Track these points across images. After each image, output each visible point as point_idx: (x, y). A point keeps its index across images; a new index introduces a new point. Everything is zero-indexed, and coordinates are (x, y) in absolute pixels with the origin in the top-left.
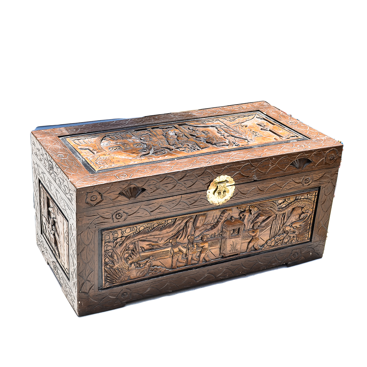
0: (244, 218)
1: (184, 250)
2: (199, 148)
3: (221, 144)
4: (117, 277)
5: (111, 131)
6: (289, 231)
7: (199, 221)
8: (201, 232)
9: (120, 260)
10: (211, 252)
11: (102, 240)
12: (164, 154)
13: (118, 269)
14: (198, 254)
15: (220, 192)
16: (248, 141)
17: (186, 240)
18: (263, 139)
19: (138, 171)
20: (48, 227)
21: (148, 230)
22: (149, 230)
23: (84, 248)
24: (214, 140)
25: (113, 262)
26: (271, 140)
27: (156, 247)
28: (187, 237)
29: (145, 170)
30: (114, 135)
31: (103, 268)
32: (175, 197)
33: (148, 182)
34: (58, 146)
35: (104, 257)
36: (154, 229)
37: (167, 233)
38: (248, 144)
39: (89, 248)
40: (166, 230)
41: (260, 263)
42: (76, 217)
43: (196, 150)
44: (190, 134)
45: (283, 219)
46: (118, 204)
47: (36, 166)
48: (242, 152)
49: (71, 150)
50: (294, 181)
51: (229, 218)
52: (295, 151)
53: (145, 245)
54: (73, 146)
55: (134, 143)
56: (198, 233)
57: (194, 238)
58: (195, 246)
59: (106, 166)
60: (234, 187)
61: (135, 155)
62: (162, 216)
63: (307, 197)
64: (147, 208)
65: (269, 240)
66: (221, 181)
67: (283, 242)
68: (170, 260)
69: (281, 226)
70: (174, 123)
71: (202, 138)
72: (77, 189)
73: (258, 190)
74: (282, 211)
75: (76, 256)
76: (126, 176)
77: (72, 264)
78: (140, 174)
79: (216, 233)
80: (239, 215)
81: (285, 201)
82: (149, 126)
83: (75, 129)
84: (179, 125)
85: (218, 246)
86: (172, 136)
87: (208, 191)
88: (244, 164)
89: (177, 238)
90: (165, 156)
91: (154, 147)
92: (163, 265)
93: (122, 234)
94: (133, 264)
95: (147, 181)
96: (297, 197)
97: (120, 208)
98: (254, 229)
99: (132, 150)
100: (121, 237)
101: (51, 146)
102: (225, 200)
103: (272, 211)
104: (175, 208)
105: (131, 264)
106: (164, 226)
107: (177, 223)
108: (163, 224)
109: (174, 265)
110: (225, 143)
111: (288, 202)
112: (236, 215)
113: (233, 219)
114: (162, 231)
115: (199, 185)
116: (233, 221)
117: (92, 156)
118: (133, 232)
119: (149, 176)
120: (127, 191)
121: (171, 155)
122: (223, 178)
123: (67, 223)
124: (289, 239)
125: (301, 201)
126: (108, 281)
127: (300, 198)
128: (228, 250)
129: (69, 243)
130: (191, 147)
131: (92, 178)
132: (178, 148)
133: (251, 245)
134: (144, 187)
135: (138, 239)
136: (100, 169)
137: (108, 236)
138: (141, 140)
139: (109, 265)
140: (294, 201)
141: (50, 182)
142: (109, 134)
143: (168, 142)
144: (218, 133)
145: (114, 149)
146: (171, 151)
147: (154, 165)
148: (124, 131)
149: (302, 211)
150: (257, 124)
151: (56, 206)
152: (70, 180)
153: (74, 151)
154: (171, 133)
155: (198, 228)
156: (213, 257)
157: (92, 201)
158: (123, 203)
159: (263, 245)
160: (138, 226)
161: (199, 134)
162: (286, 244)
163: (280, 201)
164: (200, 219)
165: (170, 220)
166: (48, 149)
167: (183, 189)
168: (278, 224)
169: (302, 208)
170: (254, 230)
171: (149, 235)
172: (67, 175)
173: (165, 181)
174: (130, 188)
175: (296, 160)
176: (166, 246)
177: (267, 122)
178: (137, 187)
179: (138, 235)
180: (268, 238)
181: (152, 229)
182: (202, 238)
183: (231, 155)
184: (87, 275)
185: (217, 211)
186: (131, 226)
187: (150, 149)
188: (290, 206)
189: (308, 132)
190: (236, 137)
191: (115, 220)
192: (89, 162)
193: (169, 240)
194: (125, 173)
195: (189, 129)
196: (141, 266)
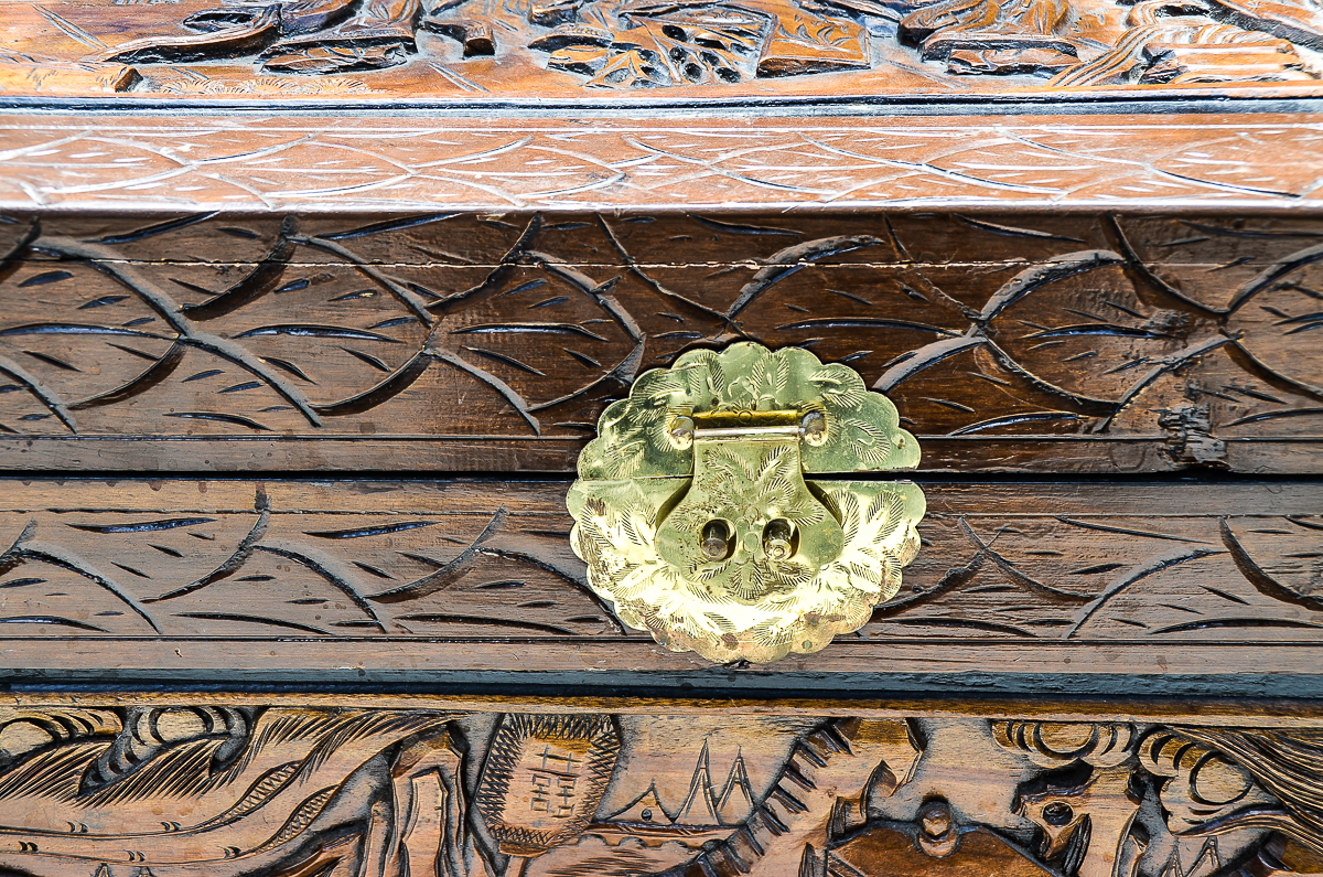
0: (1076, 848)
7: (520, 783)
32: (181, 496)
37: (174, 831)
40: (152, 802)
51: (896, 808)
73: (1234, 577)
80: (1015, 806)
87: (579, 490)
88: (1034, 249)
102: (810, 619)
104: (197, 601)
106: (124, 762)
107: (272, 753)
108: (103, 736)
112: (983, 799)
113: (936, 828)
114: (104, 800)
116: (943, 849)
164: (534, 758)
165: (175, 708)
167: (273, 424)
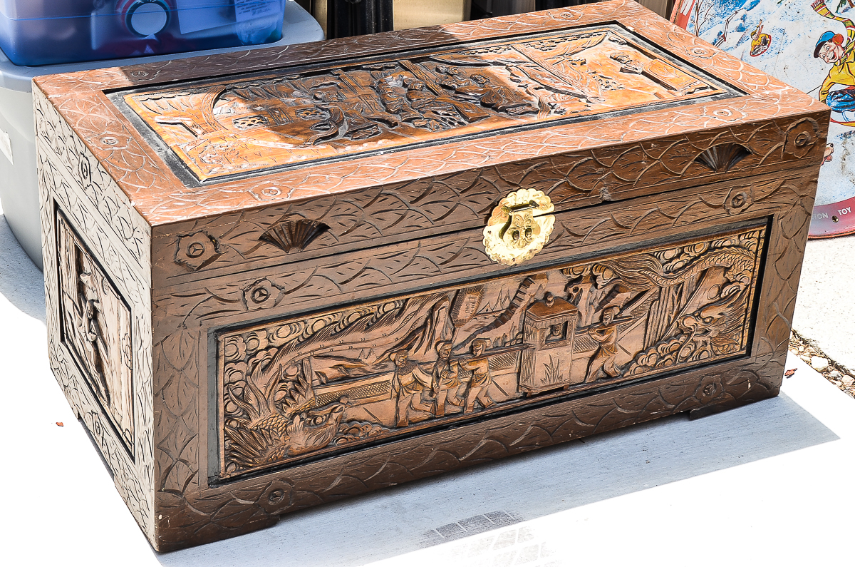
0: (579, 297)
1: (428, 380)
2: (463, 120)
3: (520, 110)
4: (256, 449)
5: (239, 78)
6: (692, 327)
7: (463, 306)
8: (468, 334)
9: (264, 407)
10: (496, 384)
11: (217, 357)
12: (375, 137)
13: (258, 430)
14: (463, 390)
15: (518, 232)
16: (588, 101)
17: (431, 355)
18: (626, 96)
19: (309, 181)
20: (79, 325)
21: (335, 329)
22: (338, 330)
23: (173, 376)
24: (500, 99)
25: (245, 412)
26: (645, 97)
27: (357, 372)
28: (433, 346)
29: (327, 176)
30: (247, 87)
31: (221, 427)
32: (403, 247)
33: (335, 208)
34: (104, 117)
35: (224, 400)
36: (349, 327)
37: (384, 336)
38: (589, 108)
39: (185, 377)
40: (380, 329)
41: (619, 409)
42: (152, 299)
43: (456, 124)
44: (441, 85)
45: (676, 297)
46: (259, 263)
47: (46, 166)
48: (571, 128)
49: (137, 125)
50: (705, 203)
51: (540, 297)
52: (707, 125)
53: (327, 368)
54: (143, 116)
55: (299, 108)
56: (461, 336)
57: (452, 349)
58: (455, 369)
59: (229, 169)
60: (552, 218)
61: (300, 139)
62: (371, 293)
63: (737, 243)
64: (331, 273)
65: (642, 351)
66: (519, 202)
67: (677, 356)
68: (391, 404)
69: (672, 316)
70: (400, 57)
71: (470, 94)
72: (152, 228)
73: (612, 224)
74: (676, 278)
75: (151, 398)
76: (279, 192)
77: (141, 420)
78: (314, 189)
79: (508, 335)
80: (565, 290)
81: (683, 252)
82: (336, 64)
83: (147, 71)
84: (414, 61)
85: (513, 368)
86: (394, 90)
87: (487, 229)
88: (576, 159)
89: (409, 348)
90: (376, 140)
91: (351, 117)
92: (374, 417)
93: (269, 341)
94: (298, 416)
95: (331, 206)
96: (714, 242)
97: (262, 274)
98: (603, 325)
99: (293, 126)
100: (267, 348)
101: (85, 115)
102: (531, 251)
103: (649, 278)
104: (401, 272)
105: (293, 416)
106: (375, 320)
107: (409, 310)
108: (372, 313)
109: (402, 417)
110: (530, 105)
111: (690, 256)
112: (558, 290)
113: (550, 299)
114: (370, 331)
115: (464, 214)
117: (190, 141)
118: (297, 335)
119: (336, 192)
120: (282, 232)
121: (393, 137)
122: (523, 196)
123: (129, 312)
124: (693, 349)
125: (723, 252)
126: (233, 462)
127: (719, 245)
128: (539, 379)
129: (132, 364)
130: (444, 117)
131: (190, 199)
132: (409, 120)
133: (597, 364)
134: (323, 221)
135: (310, 352)
136: (210, 175)
137: (233, 347)
138: (316, 98)
139: (237, 421)
140: (706, 252)
141: (82, 208)
142: (235, 86)
143: (384, 104)
144: (511, 80)
145: (246, 124)
146: (392, 127)
147: (348, 164)
148: (274, 76)
149: (726, 278)
150: (611, 57)
151: (99, 270)
152: (133, 204)
153: (144, 128)
154: (393, 81)
155: (462, 322)
156: (500, 397)
157: (191, 256)
158: (270, 262)
159: (628, 365)
160: (310, 320)
161: (463, 84)
162: (686, 361)
163: (670, 254)
164: (466, 299)
165: (389, 303)
166: (78, 123)
167: (424, 225)
168: (665, 311)
169: (727, 269)
170: (602, 327)
171: (337, 341)
172: (128, 191)
173: (377, 206)
174: (289, 225)
175: (711, 149)
176: (380, 371)
177: (636, 50)
178: (306, 220)
179: (309, 343)
180: (640, 347)
181: (346, 328)
182: (472, 348)
183: (544, 138)
184: (180, 448)
185: (511, 279)
186: (292, 321)
187: (339, 124)
188: (694, 266)
189: (741, 78)
190: (557, 91)
191: (252, 305)
192: (182, 158)
193: (389, 355)
194: (275, 186)
195: (437, 70)
196: (319, 420)
